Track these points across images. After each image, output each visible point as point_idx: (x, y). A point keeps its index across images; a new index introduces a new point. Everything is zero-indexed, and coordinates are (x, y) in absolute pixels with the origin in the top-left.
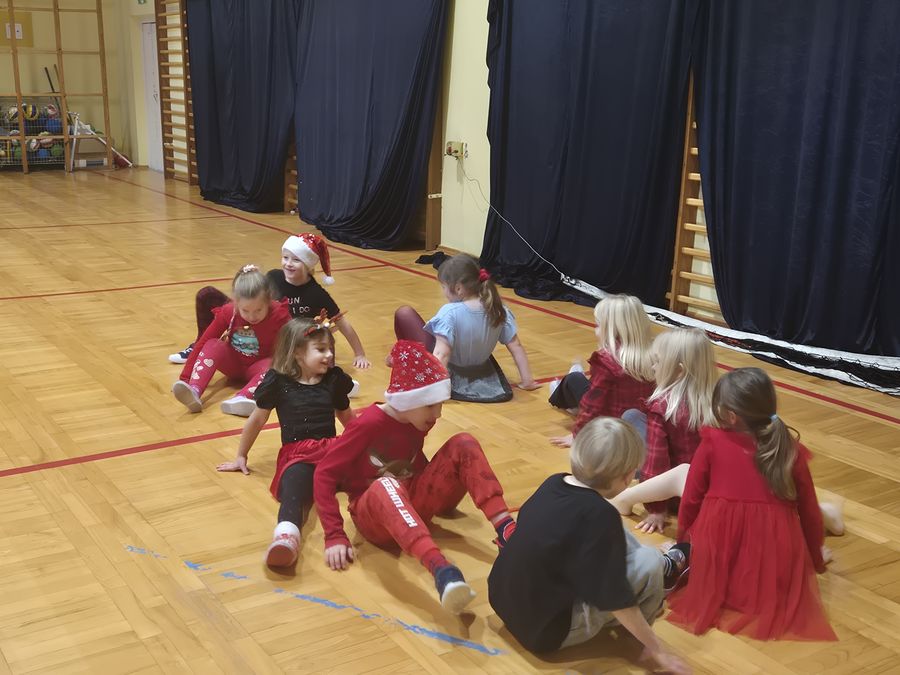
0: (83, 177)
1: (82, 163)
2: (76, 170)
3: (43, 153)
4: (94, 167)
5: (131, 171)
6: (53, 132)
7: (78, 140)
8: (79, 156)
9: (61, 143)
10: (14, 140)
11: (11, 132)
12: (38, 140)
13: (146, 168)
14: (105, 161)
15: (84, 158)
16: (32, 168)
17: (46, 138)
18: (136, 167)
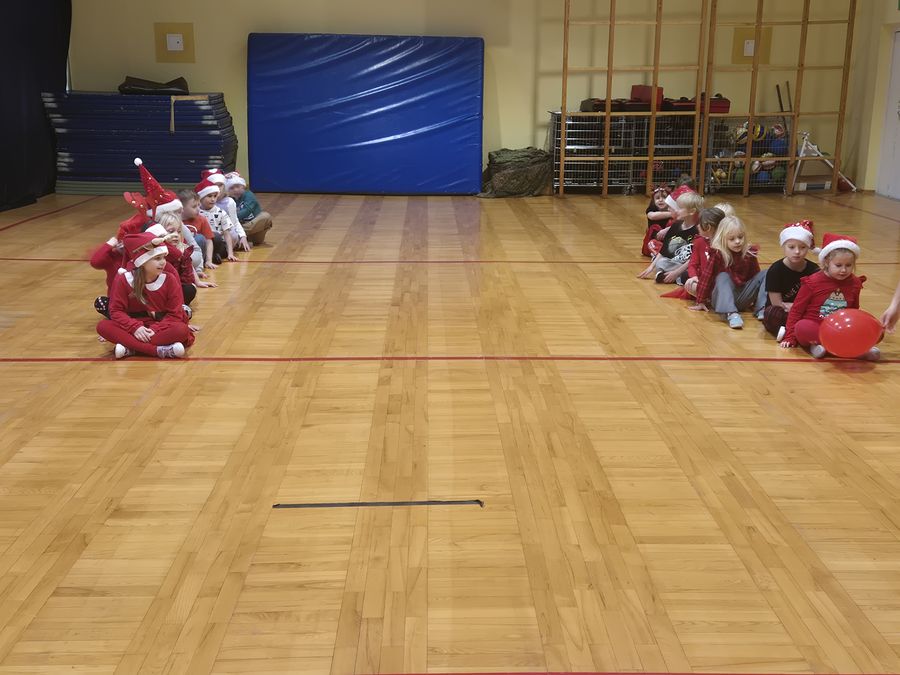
0: (801, 201)
1: (803, 186)
2: (795, 193)
3: (764, 175)
4: (814, 191)
5: (854, 196)
6: (777, 154)
7: (803, 161)
8: (800, 179)
9: (784, 165)
10: (737, 162)
11: (736, 154)
12: (761, 162)
13: (872, 193)
14: (828, 185)
15: (804, 181)
16: (753, 191)
17: (768, 159)
18: (860, 191)
